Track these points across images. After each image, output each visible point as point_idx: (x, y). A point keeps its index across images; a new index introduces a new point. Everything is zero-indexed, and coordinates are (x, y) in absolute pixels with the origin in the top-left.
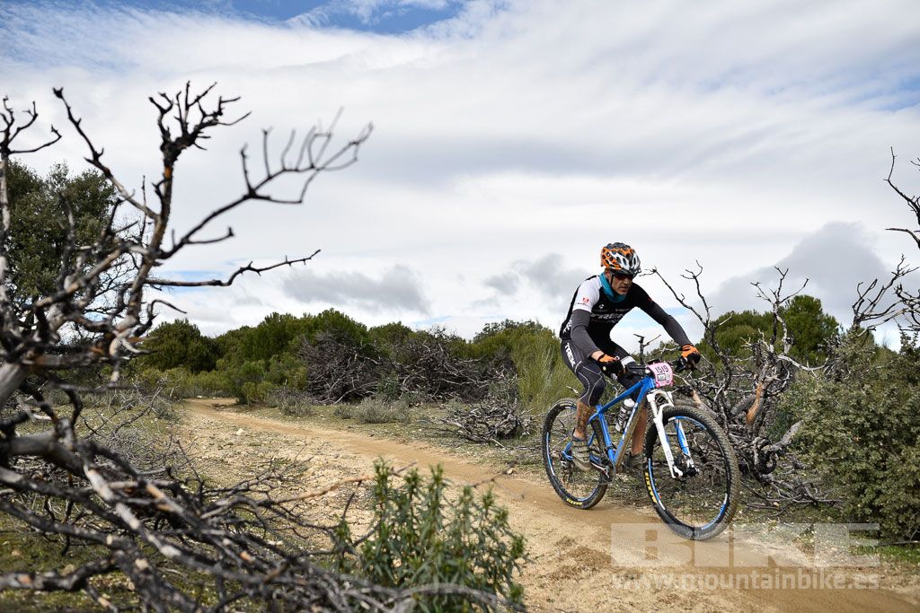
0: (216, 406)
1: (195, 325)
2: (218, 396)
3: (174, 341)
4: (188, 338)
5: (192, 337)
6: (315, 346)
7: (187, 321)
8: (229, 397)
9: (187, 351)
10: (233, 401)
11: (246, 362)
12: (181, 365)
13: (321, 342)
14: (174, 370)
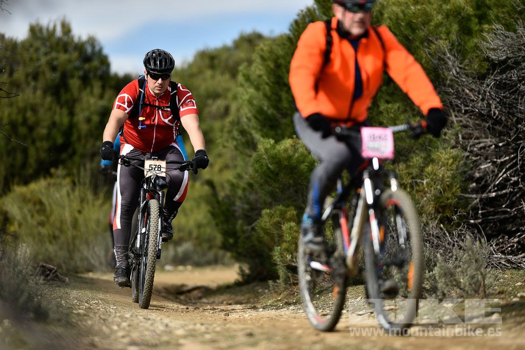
0: (178, 294)
1: (92, 41)
2: (181, 261)
3: (30, 95)
4: (75, 83)
5: (85, 81)
6: (482, 77)
7: (66, 29)
8: (214, 262)
9: (72, 126)
10: (230, 274)
11: (264, 144)
12: (60, 171)
13: (503, 66)
14: (38, 187)
